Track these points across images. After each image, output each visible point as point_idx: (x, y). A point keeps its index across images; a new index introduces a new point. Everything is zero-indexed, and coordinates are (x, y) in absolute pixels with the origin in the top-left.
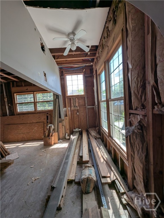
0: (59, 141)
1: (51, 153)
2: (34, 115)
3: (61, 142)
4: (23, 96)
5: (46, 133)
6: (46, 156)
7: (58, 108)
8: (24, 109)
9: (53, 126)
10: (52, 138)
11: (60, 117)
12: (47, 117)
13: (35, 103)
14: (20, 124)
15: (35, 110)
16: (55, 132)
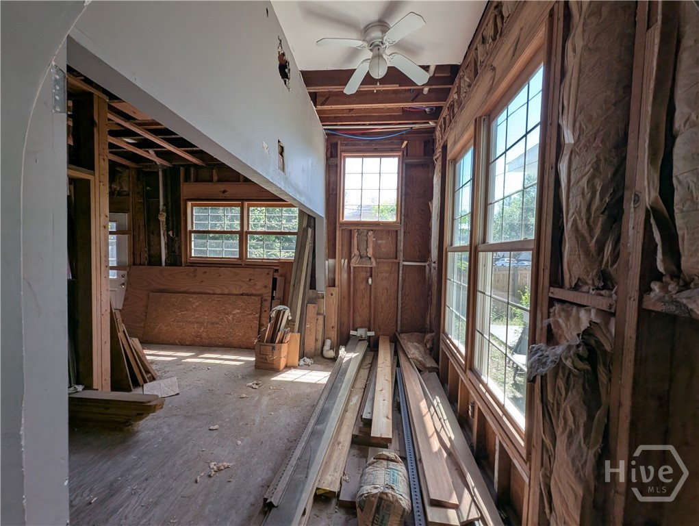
0: (302, 362)
1: (273, 396)
2: (237, 270)
3: (307, 367)
4: (210, 212)
5: (265, 331)
6: (259, 400)
7: (311, 259)
8: (210, 250)
9: (288, 313)
10: (280, 349)
11: (313, 285)
12: (275, 280)
13: (243, 235)
14: (194, 293)
15: (241, 257)
16: (292, 331)
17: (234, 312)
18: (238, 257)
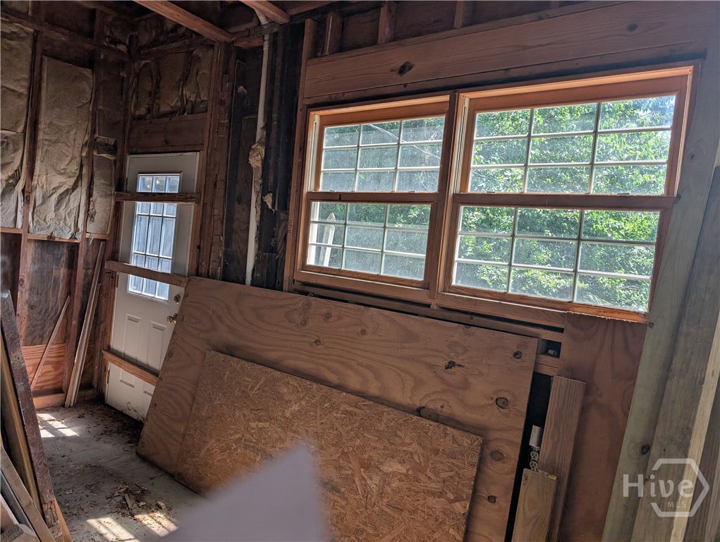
4: (363, 138)
13: (444, 209)
17: (386, 468)
18: (421, 279)
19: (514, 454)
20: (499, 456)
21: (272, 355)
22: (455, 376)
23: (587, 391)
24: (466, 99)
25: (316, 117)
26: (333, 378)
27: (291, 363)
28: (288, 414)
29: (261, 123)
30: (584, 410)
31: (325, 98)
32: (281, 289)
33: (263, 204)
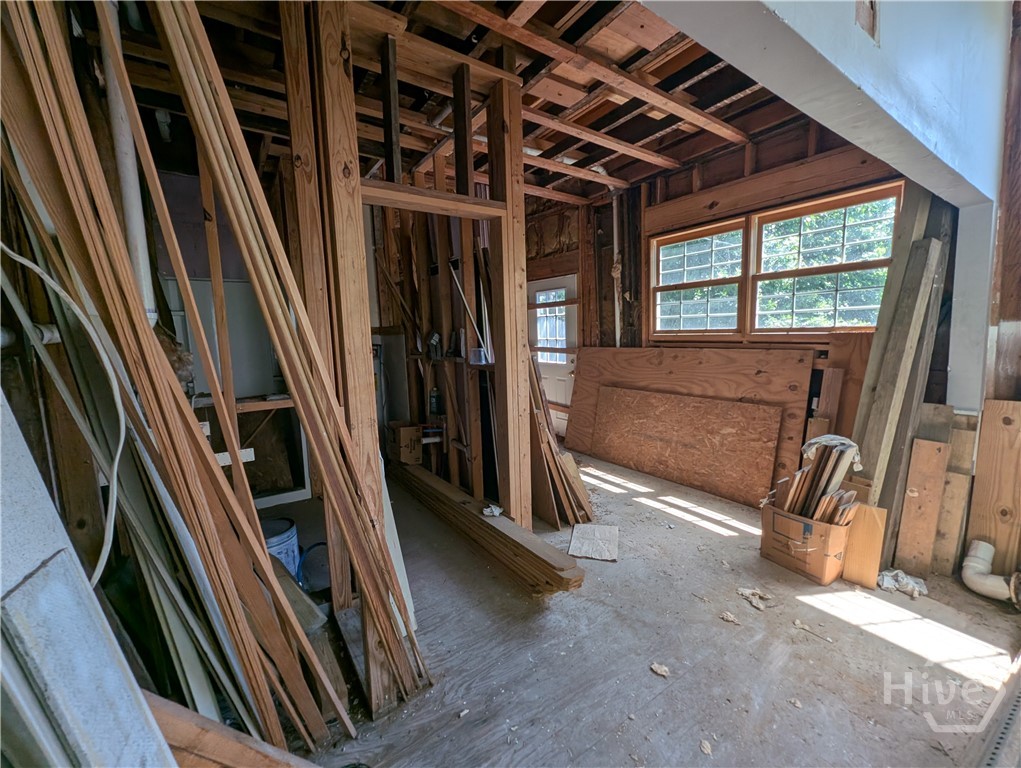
0: (888, 581)
4: (688, 251)
8: (685, 319)
9: (852, 455)
11: (936, 389)
13: (745, 287)
14: (658, 391)
15: (741, 329)
17: (723, 432)
18: (735, 328)
19: (803, 414)
20: (793, 416)
21: (642, 384)
22: (762, 378)
23: (846, 373)
24: (755, 218)
25: (654, 242)
26: (685, 391)
27: (655, 386)
28: (657, 413)
29: (616, 251)
30: (845, 383)
31: (660, 230)
32: (641, 346)
33: (624, 299)
